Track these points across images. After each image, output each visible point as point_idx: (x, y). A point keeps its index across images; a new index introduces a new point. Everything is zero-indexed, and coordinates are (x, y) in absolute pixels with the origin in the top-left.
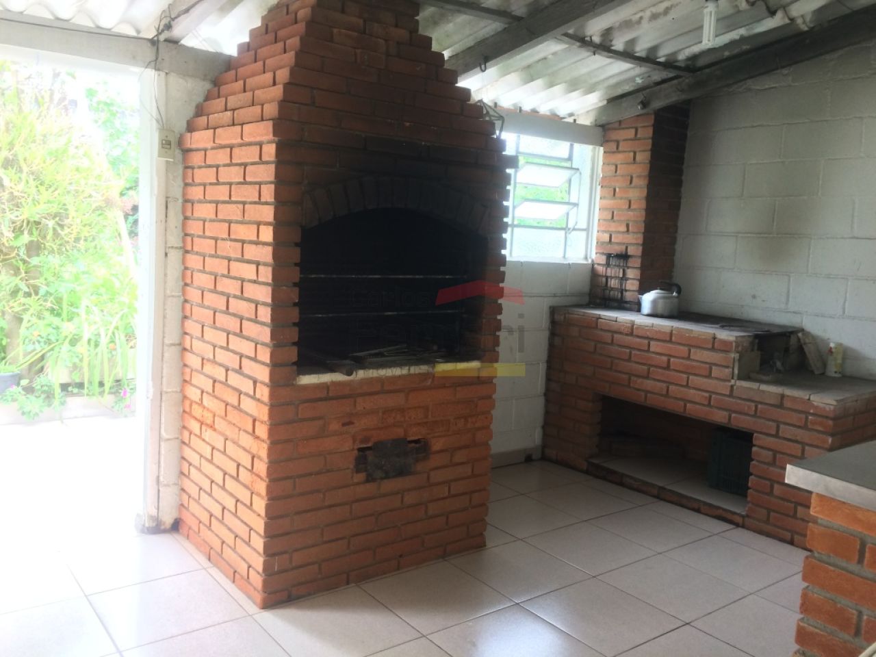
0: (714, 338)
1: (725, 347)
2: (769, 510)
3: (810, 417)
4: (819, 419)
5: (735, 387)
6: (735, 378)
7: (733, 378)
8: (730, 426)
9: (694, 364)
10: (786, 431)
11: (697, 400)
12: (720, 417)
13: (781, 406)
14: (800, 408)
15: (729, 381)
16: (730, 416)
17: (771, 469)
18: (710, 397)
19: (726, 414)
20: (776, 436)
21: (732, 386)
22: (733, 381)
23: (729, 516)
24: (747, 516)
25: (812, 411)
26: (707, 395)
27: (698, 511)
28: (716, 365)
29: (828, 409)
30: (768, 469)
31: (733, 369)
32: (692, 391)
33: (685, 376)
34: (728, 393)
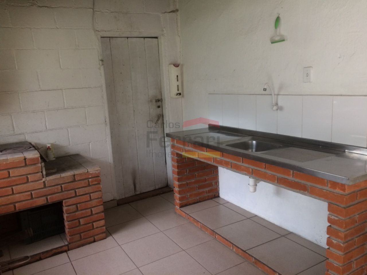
0: (25, 159)
1: (33, 162)
2: (80, 234)
3: (90, 180)
4: (94, 179)
5: (46, 182)
6: (45, 176)
7: (43, 177)
8: (48, 204)
9: (14, 178)
10: (80, 192)
11: (23, 199)
12: (41, 202)
13: (74, 181)
14: (84, 178)
15: (42, 180)
16: (47, 199)
17: (77, 213)
18: (31, 194)
19: (44, 198)
20: (76, 196)
21: (44, 182)
22: (44, 180)
23: (60, 250)
24: (70, 243)
25: (90, 177)
26: (29, 193)
27: (41, 259)
28: (30, 174)
29: (97, 173)
30: (75, 214)
31: (42, 172)
32: (17, 195)
33: (10, 188)
34: (43, 187)
